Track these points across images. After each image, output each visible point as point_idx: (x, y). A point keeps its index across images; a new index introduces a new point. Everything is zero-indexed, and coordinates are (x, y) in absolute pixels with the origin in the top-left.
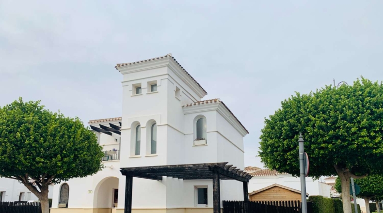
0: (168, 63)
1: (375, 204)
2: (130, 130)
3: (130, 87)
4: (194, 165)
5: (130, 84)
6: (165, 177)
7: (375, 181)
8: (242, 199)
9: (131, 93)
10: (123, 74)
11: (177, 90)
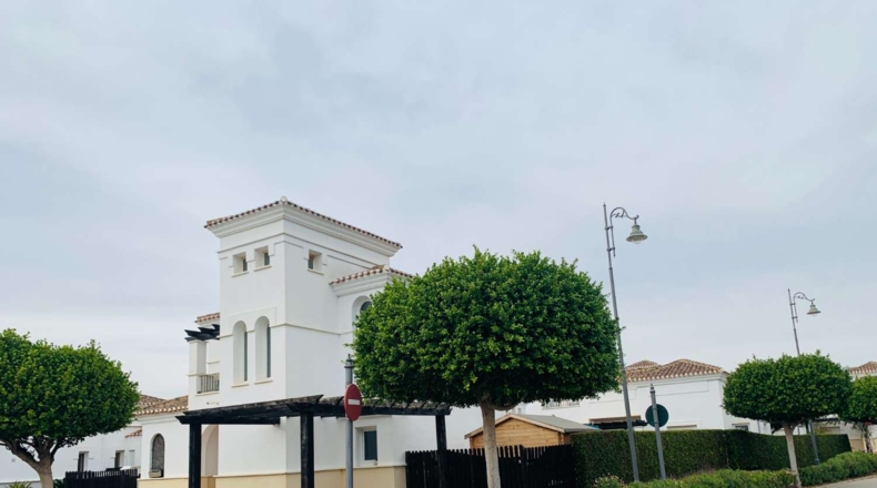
0: (282, 214)
1: (784, 437)
2: (232, 338)
3: (230, 261)
4: (277, 402)
5: (230, 255)
6: (283, 419)
7: (790, 389)
8: (434, 447)
9: (232, 272)
10: (220, 237)
11: (312, 258)
